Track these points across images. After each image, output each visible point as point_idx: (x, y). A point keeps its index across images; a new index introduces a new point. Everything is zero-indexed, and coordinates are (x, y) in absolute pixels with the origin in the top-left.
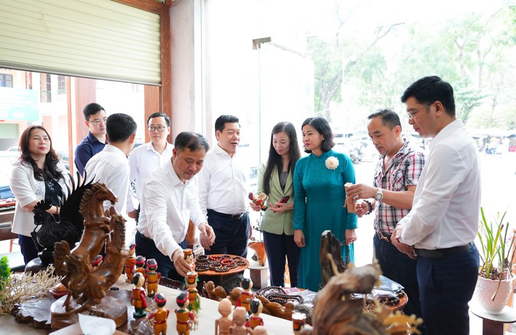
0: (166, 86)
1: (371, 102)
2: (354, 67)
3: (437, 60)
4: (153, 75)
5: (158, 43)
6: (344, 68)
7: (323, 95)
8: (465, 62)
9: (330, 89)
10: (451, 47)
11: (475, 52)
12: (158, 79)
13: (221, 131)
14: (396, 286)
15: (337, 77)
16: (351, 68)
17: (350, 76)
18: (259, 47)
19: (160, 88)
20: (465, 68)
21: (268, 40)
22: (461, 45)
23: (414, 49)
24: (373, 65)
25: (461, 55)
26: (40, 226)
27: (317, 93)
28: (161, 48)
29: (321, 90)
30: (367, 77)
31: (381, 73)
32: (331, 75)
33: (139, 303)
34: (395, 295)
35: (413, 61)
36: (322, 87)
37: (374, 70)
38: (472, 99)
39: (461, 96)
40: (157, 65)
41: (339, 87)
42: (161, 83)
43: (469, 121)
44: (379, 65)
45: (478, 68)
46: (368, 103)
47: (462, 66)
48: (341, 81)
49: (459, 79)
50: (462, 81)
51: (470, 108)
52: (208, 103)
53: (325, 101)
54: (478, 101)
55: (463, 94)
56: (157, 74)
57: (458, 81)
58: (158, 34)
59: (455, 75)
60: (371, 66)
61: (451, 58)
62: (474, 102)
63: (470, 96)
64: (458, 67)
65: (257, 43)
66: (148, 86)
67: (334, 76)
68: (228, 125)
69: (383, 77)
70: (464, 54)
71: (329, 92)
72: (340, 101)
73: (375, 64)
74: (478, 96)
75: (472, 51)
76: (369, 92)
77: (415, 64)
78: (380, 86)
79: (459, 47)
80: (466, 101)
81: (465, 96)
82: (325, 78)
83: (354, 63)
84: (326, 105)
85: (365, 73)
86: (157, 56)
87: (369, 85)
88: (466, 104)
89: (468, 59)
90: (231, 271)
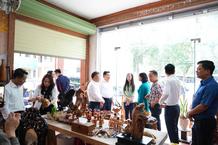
0: (88, 61)
1: (153, 64)
2: (148, 52)
3: (177, 50)
4: (84, 57)
5: (86, 48)
6: (144, 52)
7: (136, 61)
8: (187, 51)
9: (139, 60)
10: (182, 45)
11: (190, 48)
12: (85, 59)
13: (105, 75)
14: (154, 118)
15: (141, 55)
16: (146, 52)
17: (146, 55)
18: (117, 50)
19: (86, 61)
20: (187, 53)
21: (119, 48)
22: (185, 45)
23: (169, 46)
24: (154, 51)
25: (185, 48)
26: (60, 100)
27: (134, 61)
28: (86, 49)
29: (136, 59)
30: (152, 55)
31: (157, 54)
32: (139, 54)
33: (89, 118)
34: (154, 120)
35: (168, 50)
36: (136, 58)
37: (155, 53)
38: (189, 64)
39: (185, 63)
40: (85, 54)
41: (142, 59)
42: (86, 60)
43: (188, 72)
44: (156, 51)
45: (191, 53)
46: (153, 65)
47: (186, 52)
48: (143, 57)
49: (185, 57)
50: (186, 57)
51: (189, 67)
52: (100, 66)
53: (137, 64)
54: (192, 65)
55: (186, 62)
56: (85, 57)
57: (184, 58)
58: (86, 45)
59: (183, 55)
60: (154, 52)
61: (182, 49)
62: (190, 65)
63: (189, 63)
64: (184, 53)
65: (116, 48)
66: (82, 61)
67: (140, 55)
68: (107, 73)
69: (158, 55)
70: (186, 48)
71: (138, 61)
72: (142, 64)
73: (155, 51)
74: (192, 63)
75: (189, 47)
76: (153, 61)
77: (169, 51)
78: (157, 59)
79: (185, 46)
80: (187, 65)
81: (187, 63)
82: (137, 55)
83: (148, 50)
84: (137, 65)
85: (151, 54)
86: (85, 52)
87: (153, 58)
88: (187, 66)
89: (188, 50)
90: (109, 115)
